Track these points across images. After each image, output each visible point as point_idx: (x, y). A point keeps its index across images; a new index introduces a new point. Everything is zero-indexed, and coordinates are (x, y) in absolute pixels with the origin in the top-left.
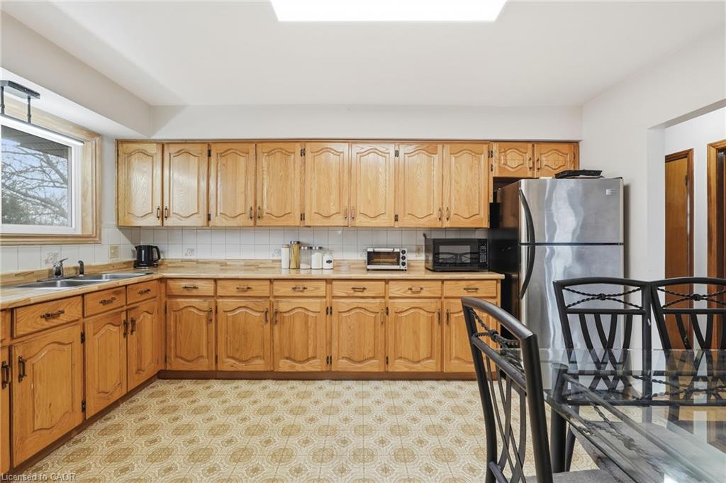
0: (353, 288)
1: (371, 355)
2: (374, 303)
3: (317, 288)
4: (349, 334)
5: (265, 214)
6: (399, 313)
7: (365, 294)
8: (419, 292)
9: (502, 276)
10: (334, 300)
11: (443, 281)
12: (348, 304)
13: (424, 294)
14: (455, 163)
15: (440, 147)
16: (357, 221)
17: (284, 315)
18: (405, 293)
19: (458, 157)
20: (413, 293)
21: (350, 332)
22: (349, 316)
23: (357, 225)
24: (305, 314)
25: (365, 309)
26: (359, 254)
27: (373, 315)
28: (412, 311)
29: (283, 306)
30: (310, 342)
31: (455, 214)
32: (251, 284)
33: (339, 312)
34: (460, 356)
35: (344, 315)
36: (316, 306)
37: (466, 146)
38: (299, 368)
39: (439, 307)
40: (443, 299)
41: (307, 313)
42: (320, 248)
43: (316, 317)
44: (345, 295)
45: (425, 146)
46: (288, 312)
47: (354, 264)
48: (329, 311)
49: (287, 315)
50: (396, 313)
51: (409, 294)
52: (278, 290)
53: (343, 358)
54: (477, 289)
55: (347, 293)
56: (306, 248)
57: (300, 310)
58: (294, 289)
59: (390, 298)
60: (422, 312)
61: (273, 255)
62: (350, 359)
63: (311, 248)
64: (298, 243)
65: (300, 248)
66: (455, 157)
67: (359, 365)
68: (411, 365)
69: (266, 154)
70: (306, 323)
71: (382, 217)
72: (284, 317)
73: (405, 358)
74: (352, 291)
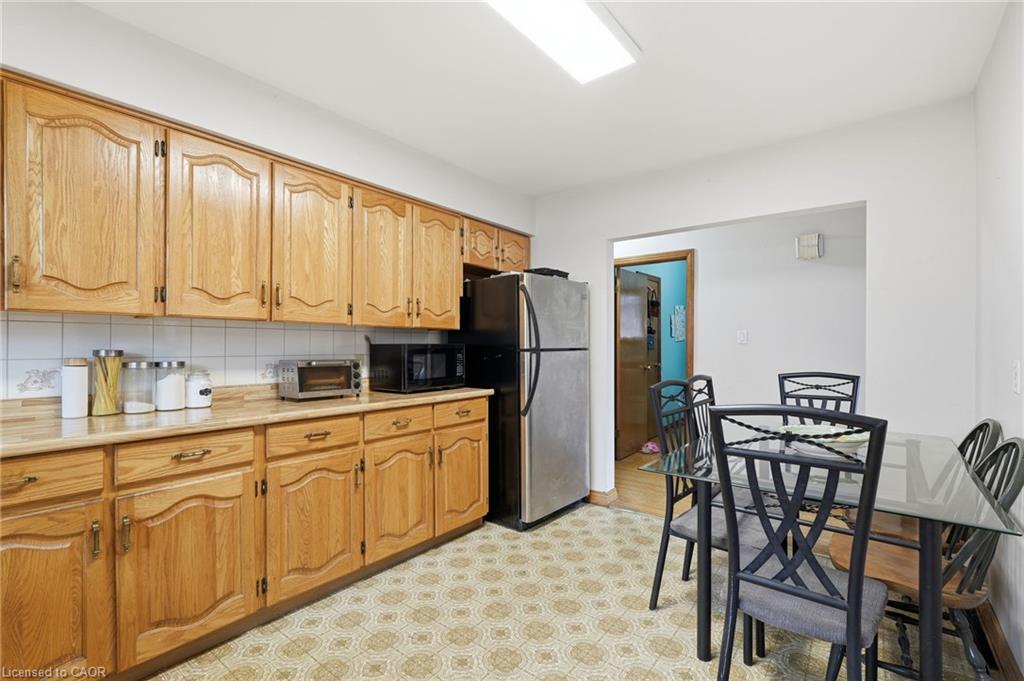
0: (307, 436)
1: (339, 548)
2: (344, 456)
3: (234, 448)
4: (302, 522)
5: (36, 278)
6: (379, 464)
7: (330, 442)
8: (406, 426)
9: (491, 392)
10: (271, 465)
11: (433, 405)
12: (298, 468)
13: (413, 427)
14: (427, 235)
15: (408, 207)
16: (285, 311)
17: (151, 524)
18: (388, 430)
19: (429, 227)
20: (399, 428)
21: (302, 518)
22: (299, 490)
23: (285, 318)
24: (207, 508)
25: (329, 470)
26: (259, 373)
27: (341, 478)
28: (398, 456)
29: (146, 505)
30: (218, 566)
31: (426, 309)
32: (32, 468)
33: (282, 486)
34: (454, 508)
35: (291, 489)
36: (229, 484)
37: (437, 214)
38: (192, 632)
39: (430, 443)
40: (433, 432)
41: (210, 503)
42: (182, 364)
43: (232, 507)
44: (293, 450)
45: (390, 201)
46: (161, 514)
47: (250, 393)
48: (262, 489)
49: (158, 523)
50: (376, 465)
51: (393, 431)
52: (131, 469)
53: (289, 572)
54: (468, 412)
55: (296, 447)
56: (144, 365)
57: (193, 503)
58: (178, 458)
59: (367, 442)
60: (409, 455)
61: (23, 387)
62: (303, 569)
63: (157, 365)
64: (120, 353)
65: (125, 365)
66: (427, 228)
67: (320, 574)
68: (397, 541)
69: (41, 121)
70: (210, 526)
71: (328, 305)
72: (148, 531)
73: (389, 535)
74: (306, 441)
